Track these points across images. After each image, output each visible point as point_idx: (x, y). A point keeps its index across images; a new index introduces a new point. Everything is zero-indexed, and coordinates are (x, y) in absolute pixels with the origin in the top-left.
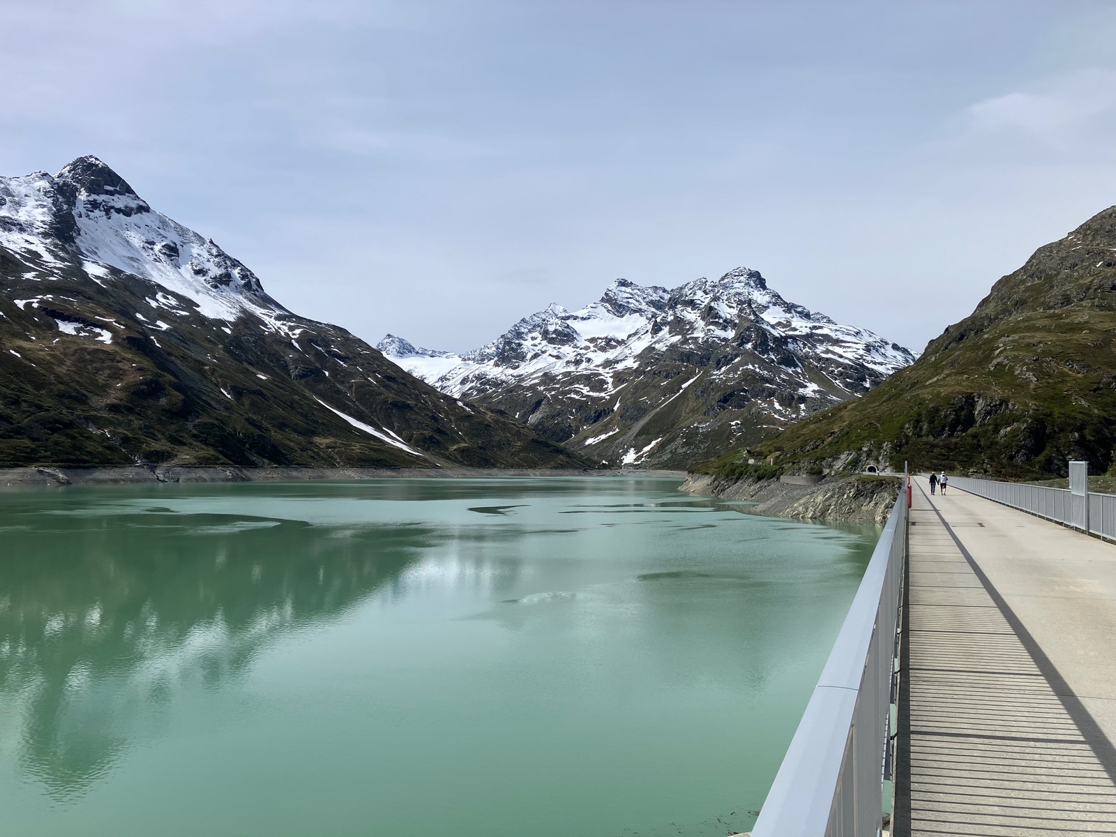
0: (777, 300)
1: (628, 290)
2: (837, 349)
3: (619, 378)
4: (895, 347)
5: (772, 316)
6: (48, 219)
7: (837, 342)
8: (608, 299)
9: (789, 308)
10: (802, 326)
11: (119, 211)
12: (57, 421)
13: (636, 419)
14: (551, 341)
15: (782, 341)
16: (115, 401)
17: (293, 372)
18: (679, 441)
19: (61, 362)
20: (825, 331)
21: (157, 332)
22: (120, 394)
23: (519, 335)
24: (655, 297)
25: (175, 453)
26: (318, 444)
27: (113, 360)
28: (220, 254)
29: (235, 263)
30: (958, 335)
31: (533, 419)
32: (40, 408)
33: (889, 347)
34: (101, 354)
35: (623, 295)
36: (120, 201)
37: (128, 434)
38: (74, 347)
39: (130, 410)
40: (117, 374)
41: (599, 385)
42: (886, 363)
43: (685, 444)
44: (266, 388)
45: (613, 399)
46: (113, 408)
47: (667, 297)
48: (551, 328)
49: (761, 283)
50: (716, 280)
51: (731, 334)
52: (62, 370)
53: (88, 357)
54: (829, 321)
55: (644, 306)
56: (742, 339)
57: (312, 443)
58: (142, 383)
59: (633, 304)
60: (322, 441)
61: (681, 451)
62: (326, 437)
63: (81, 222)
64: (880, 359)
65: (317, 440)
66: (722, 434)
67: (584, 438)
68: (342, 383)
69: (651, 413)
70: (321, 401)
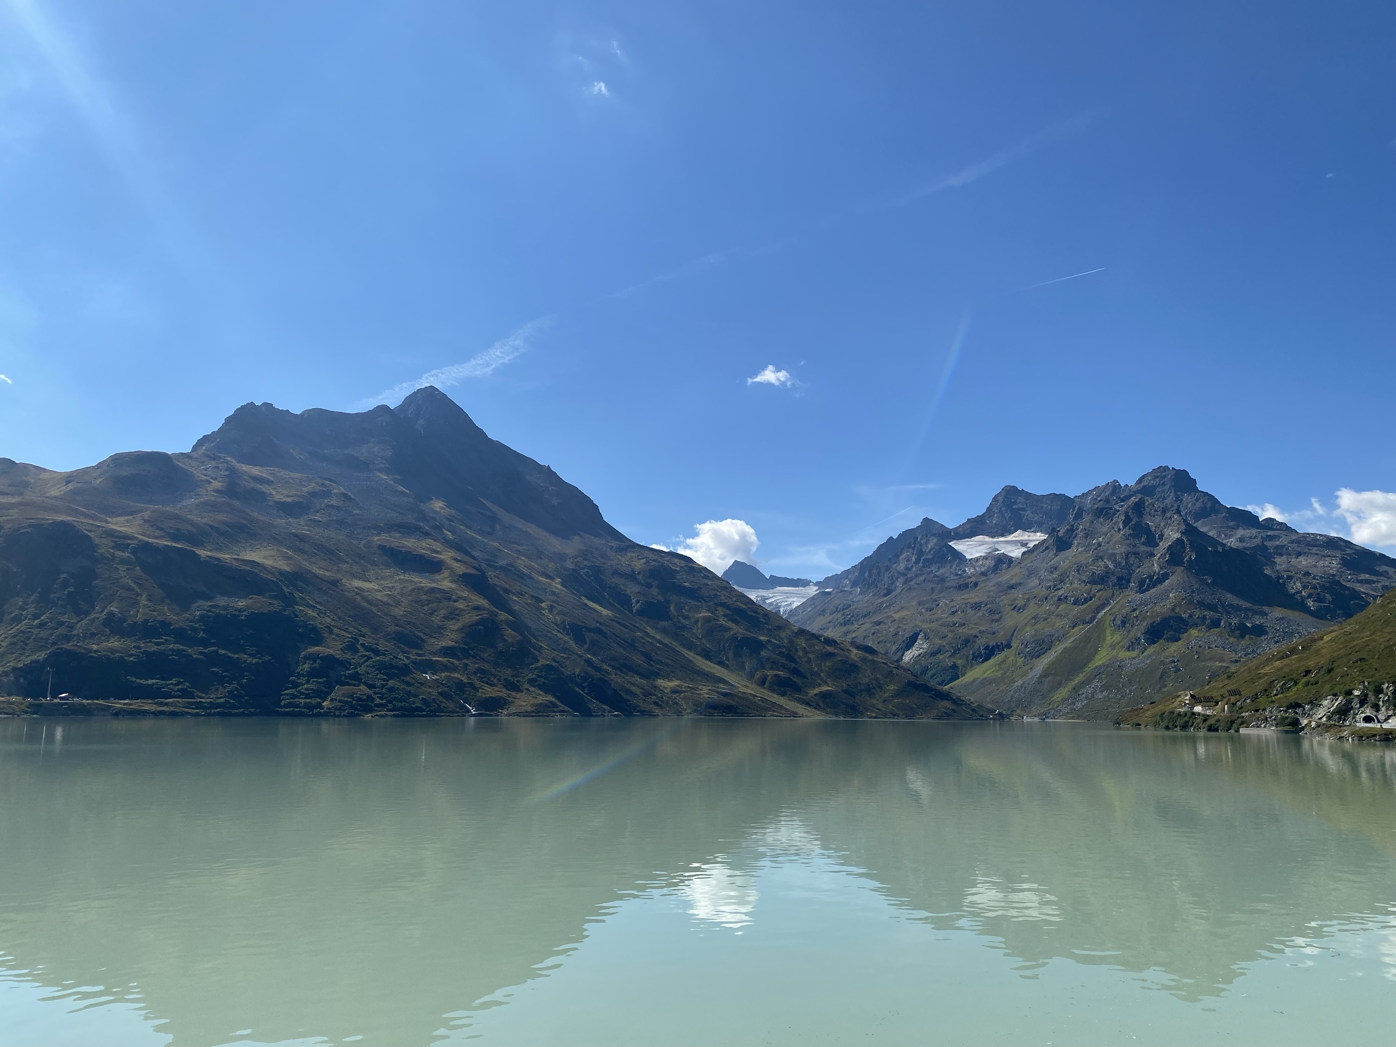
6: (389, 454)
12: (392, 666)
13: (1038, 656)
16: (451, 644)
17: (634, 607)
19: (398, 603)
22: (454, 636)
25: (511, 699)
26: (661, 688)
27: (449, 599)
31: (909, 656)
32: (377, 652)
37: (463, 679)
39: (466, 653)
40: (453, 615)
44: (607, 626)
46: (447, 651)
48: (926, 548)
50: (1132, 483)
53: (424, 597)
57: (656, 687)
58: (478, 623)
60: (666, 684)
61: (1099, 696)
62: (670, 680)
65: (660, 682)
67: (973, 680)
68: (687, 618)
69: (1059, 649)
70: (665, 639)
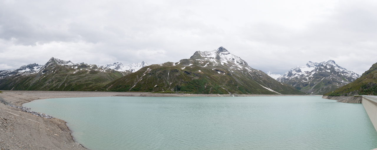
0: (337, 66)
1: (311, 63)
2: (347, 74)
3: (310, 78)
4: (356, 74)
5: (336, 68)
6: (216, 56)
7: (347, 73)
8: (307, 65)
9: (339, 67)
10: (341, 70)
11: (225, 54)
13: (312, 86)
14: (297, 72)
15: (338, 72)
17: (253, 78)
18: (321, 90)
20: (345, 71)
21: (232, 72)
22: (227, 83)
23: (292, 71)
24: (316, 64)
25: (235, 92)
28: (241, 59)
29: (243, 61)
30: (367, 73)
31: (294, 86)
32: (216, 85)
33: (355, 74)
34: (224, 77)
35: (310, 64)
36: (226, 53)
38: (220, 76)
39: (228, 85)
40: (226, 79)
41: (306, 80)
42: (355, 77)
43: (322, 90)
45: (309, 82)
47: (318, 64)
48: (297, 70)
49: (334, 63)
50: (327, 62)
51: (329, 71)
52: (219, 79)
53: (222, 77)
54: (346, 70)
55: (314, 66)
56: (331, 72)
58: (230, 81)
59: (312, 66)
61: (321, 91)
63: (220, 56)
64: (354, 76)
66: (328, 89)
67: (303, 89)
68: (261, 80)
69: (316, 85)
70: (258, 83)
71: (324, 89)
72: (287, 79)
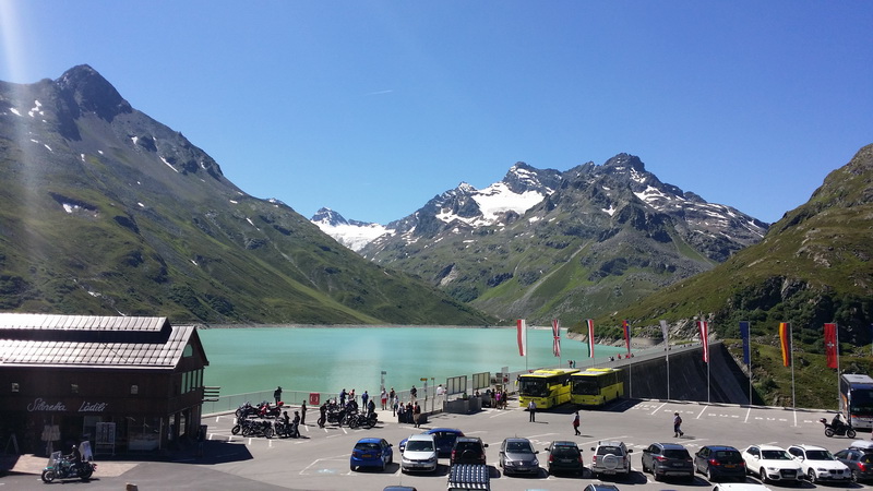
0: (653, 180)
1: (527, 171)
3: (519, 247)
9: (667, 189)
10: (675, 204)
12: (66, 286)
13: (530, 282)
14: (461, 214)
15: (658, 218)
16: (109, 269)
17: (247, 243)
18: (568, 301)
19: (67, 238)
20: (696, 208)
21: (137, 211)
22: (111, 264)
23: (434, 209)
24: (550, 178)
26: (267, 303)
27: (106, 236)
28: (188, 145)
29: (200, 153)
30: (793, 220)
31: (444, 281)
32: (53, 276)
34: (96, 232)
37: (119, 296)
38: (77, 225)
39: (120, 277)
40: (110, 248)
41: (500, 253)
44: (226, 257)
45: (512, 265)
47: (561, 178)
48: (461, 203)
49: (640, 167)
50: (603, 165)
51: (612, 212)
52: (68, 244)
53: (87, 234)
54: (701, 200)
55: (540, 186)
56: (621, 217)
57: (262, 303)
58: (129, 255)
59: (532, 184)
60: (271, 301)
61: (568, 311)
62: (274, 298)
66: (603, 297)
67: (487, 299)
68: (286, 253)
69: (545, 279)
70: (271, 269)
71: (585, 300)
72: (415, 250)
